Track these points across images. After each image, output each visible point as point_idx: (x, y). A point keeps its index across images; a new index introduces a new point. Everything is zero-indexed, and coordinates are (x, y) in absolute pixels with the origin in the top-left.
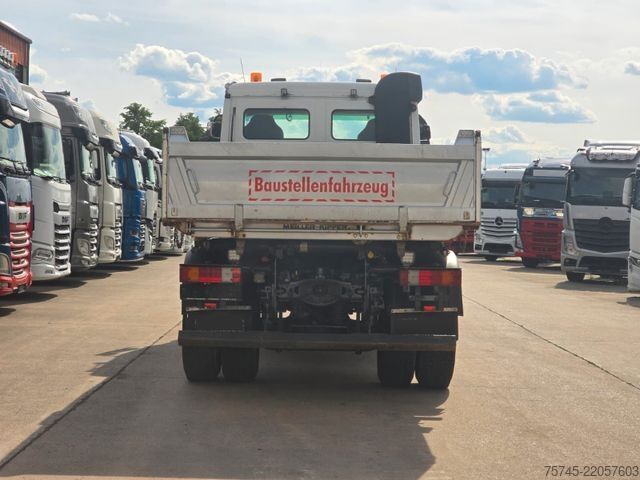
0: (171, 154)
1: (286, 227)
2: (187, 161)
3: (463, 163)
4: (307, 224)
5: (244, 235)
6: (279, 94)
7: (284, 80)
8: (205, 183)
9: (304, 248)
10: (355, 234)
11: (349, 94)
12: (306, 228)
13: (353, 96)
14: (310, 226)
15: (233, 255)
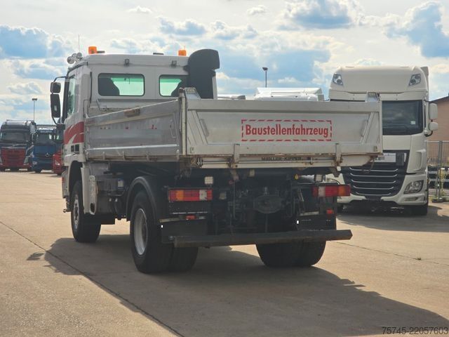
0: (189, 108)
1: (263, 160)
2: (199, 113)
3: (372, 114)
4: (277, 157)
5: (237, 166)
6: (123, 63)
7: (103, 52)
8: (213, 129)
9: (252, 174)
10: (306, 163)
11: (170, 64)
12: (276, 160)
13: (174, 65)
14: (279, 158)
15: (209, 180)
